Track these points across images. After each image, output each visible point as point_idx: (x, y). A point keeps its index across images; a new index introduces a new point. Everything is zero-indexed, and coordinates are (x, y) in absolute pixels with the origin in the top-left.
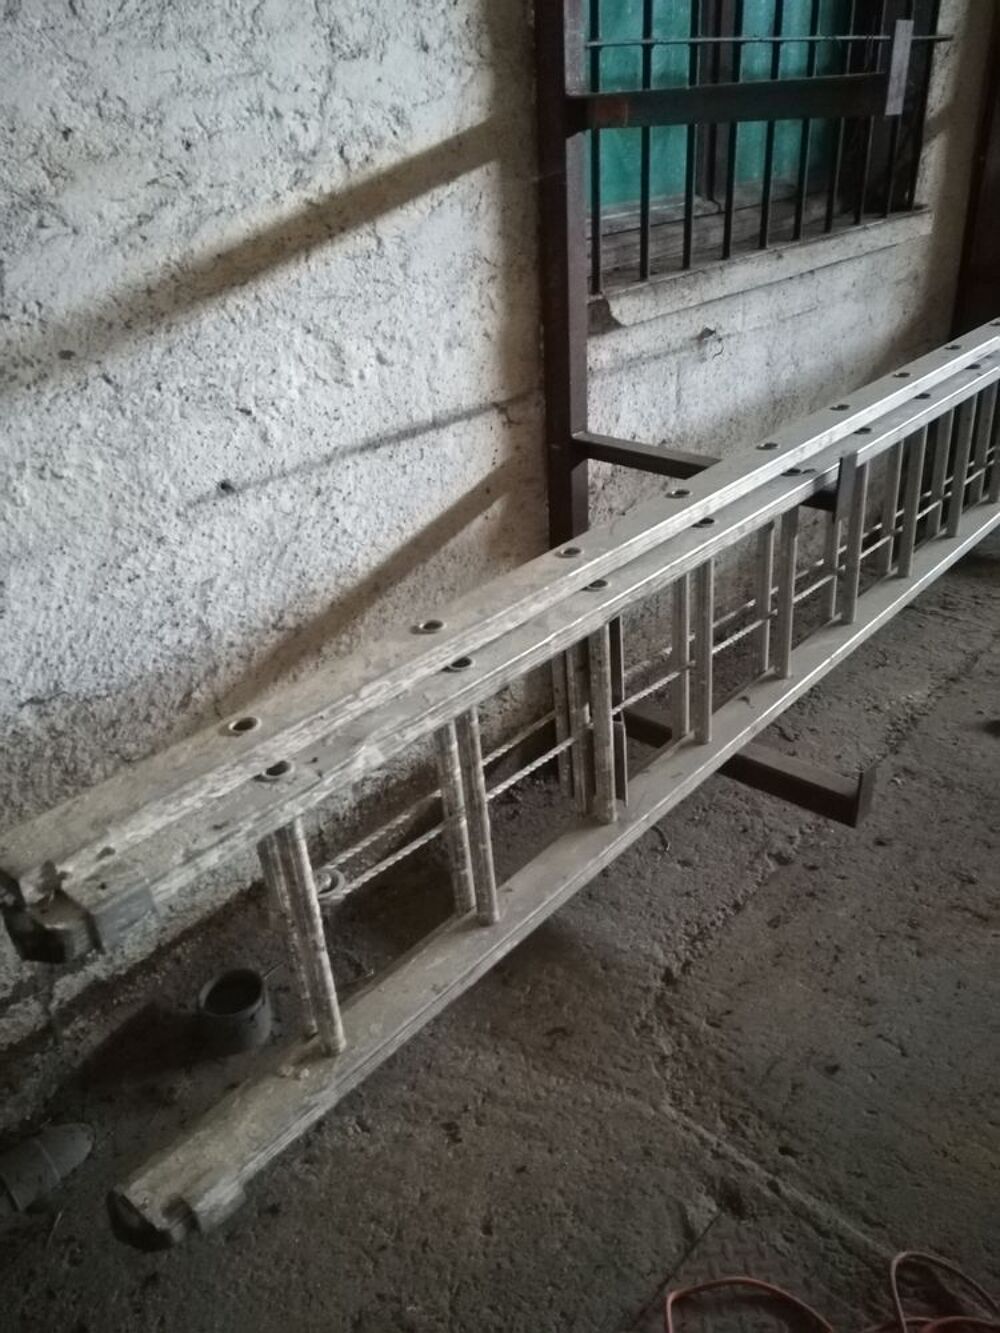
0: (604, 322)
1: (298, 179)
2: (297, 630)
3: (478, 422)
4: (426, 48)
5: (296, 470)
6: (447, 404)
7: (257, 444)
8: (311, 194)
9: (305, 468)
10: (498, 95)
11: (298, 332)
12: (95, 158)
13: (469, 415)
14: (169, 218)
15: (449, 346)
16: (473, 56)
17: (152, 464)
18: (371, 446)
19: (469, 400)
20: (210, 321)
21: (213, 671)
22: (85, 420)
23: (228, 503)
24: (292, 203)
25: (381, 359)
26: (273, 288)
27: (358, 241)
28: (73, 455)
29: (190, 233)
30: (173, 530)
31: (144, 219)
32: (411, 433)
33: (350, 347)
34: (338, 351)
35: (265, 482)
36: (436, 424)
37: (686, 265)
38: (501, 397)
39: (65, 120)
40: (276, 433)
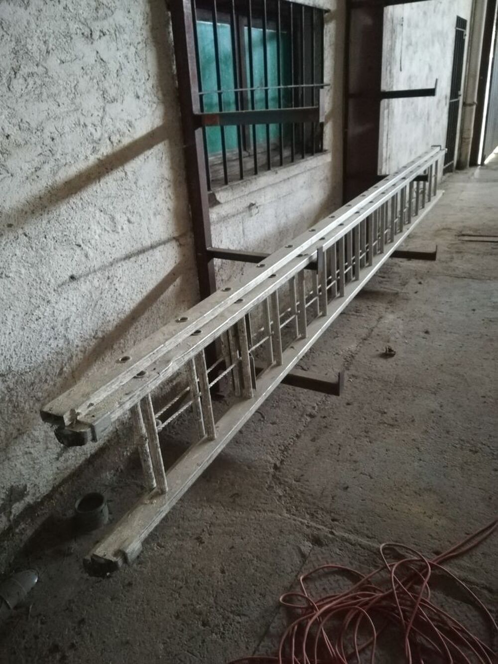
0: (214, 202)
1: (94, 150)
2: (103, 339)
3: (168, 245)
4: (138, 97)
5: (100, 269)
6: (156, 239)
7: (84, 259)
8: (99, 156)
9: (103, 268)
10: (166, 114)
11: (97, 212)
12: (18, 146)
13: (164, 243)
14: (47, 168)
15: (155, 214)
16: (155, 99)
17: (44, 270)
18: (128, 257)
19: (164, 237)
20: (63, 209)
21: (71, 358)
22: (18, 252)
23: (74, 284)
24: (92, 159)
25: (129, 221)
26: (88, 194)
27: (118, 174)
28: (14, 267)
29: (55, 174)
30: (53, 297)
31: (37, 169)
32: (143, 251)
33: (117, 216)
34: (113, 219)
35: (87, 275)
36: (152, 247)
37: (242, 178)
38: (176, 235)
39: (7, 131)
40: (91, 254)
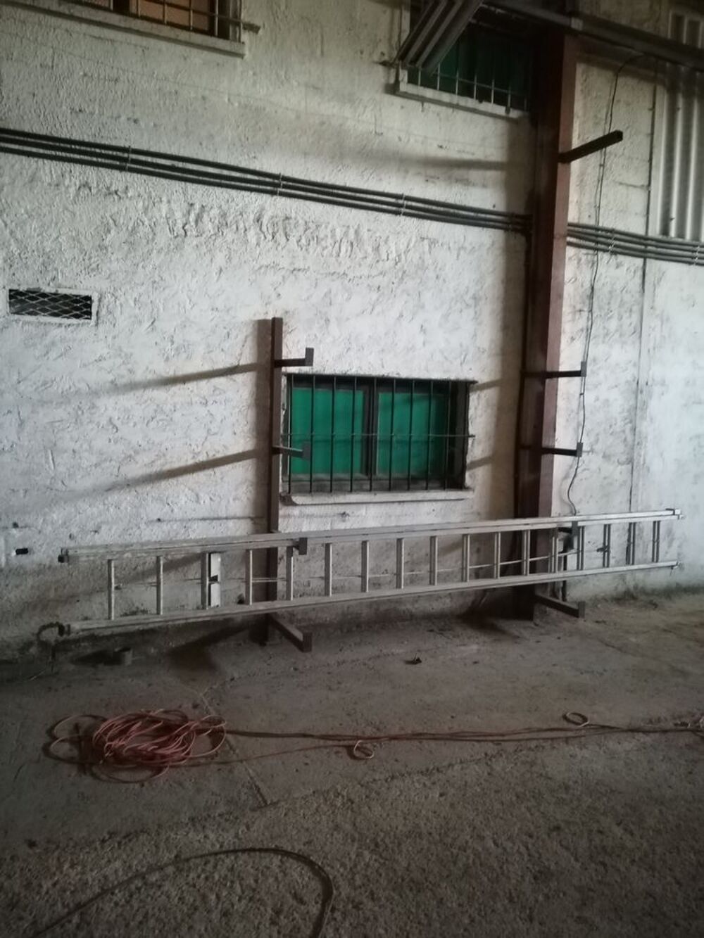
0: (289, 502)
1: (194, 457)
2: (172, 561)
3: (243, 521)
4: (235, 434)
5: (180, 520)
6: (231, 513)
7: (170, 512)
8: (197, 461)
9: (182, 520)
10: (257, 444)
11: (187, 490)
12: (144, 450)
13: (239, 518)
14: (159, 462)
15: (234, 500)
16: (250, 436)
17: (142, 510)
18: (204, 519)
19: (239, 514)
20: (164, 484)
21: (145, 563)
22: (128, 498)
23: (159, 524)
24: (191, 462)
25: (211, 499)
26: (181, 479)
27: (209, 472)
28: (124, 505)
29: (163, 465)
30: (143, 526)
31: (153, 462)
32: (218, 519)
33: (201, 495)
34: (197, 495)
35: (170, 521)
36: (227, 518)
37: (331, 491)
38: (251, 515)
39: (140, 443)
40: (176, 510)
